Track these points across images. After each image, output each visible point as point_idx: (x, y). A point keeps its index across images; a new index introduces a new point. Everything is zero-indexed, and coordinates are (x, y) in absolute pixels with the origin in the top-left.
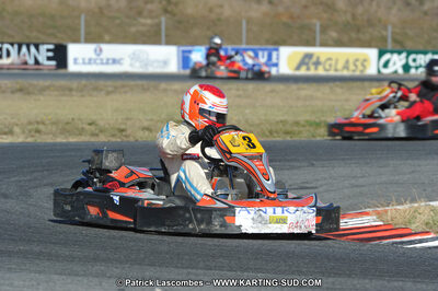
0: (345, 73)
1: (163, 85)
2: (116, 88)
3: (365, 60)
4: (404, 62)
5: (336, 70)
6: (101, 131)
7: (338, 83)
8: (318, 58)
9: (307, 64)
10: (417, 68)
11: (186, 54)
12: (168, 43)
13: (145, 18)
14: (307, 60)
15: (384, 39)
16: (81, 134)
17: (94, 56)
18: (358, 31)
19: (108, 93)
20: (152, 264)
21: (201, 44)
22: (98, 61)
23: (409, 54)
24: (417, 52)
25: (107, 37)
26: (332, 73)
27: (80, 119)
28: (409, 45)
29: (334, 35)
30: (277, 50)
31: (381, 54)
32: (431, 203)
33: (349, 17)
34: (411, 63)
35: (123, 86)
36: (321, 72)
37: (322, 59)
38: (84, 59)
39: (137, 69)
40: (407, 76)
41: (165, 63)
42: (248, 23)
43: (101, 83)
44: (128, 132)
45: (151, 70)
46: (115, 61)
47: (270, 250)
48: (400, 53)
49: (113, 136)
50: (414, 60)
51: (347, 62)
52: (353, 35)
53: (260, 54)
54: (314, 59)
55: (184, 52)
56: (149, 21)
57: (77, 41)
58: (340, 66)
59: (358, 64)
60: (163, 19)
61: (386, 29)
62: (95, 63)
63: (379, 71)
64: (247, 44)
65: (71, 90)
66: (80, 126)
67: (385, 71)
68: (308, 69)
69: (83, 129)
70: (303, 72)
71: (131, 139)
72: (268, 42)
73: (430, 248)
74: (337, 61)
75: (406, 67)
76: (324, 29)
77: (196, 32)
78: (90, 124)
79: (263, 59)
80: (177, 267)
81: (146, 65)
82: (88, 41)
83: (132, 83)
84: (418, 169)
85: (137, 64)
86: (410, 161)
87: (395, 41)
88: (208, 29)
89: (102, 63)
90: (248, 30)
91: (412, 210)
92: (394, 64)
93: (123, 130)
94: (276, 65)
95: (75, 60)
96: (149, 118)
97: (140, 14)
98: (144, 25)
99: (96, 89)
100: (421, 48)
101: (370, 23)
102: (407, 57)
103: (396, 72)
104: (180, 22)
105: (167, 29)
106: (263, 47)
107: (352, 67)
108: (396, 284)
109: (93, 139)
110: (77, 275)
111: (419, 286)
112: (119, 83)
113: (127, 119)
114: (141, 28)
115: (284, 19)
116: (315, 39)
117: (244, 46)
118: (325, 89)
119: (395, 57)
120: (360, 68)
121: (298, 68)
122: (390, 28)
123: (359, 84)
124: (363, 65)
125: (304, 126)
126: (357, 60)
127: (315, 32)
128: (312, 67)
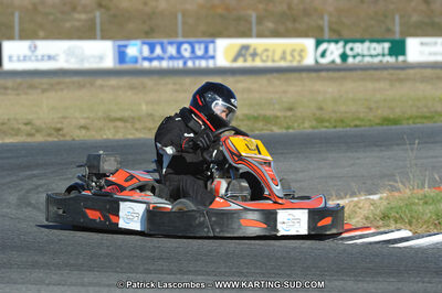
0: (283, 64)
1: (99, 82)
2: (52, 85)
3: (302, 51)
4: (341, 51)
5: (273, 61)
6: (38, 131)
7: (275, 75)
8: (255, 49)
9: (244, 56)
10: (354, 57)
11: (122, 49)
12: (104, 38)
13: (79, 13)
14: (243, 52)
15: (321, 29)
16: (16, 135)
17: (28, 53)
18: (294, 20)
19: (44, 91)
20: (91, 269)
21: (136, 38)
22: (33, 58)
23: (346, 42)
24: (354, 41)
25: (41, 34)
26: (269, 64)
27: (15, 119)
28: (346, 34)
29: (270, 25)
30: (213, 42)
31: (318, 44)
32: (371, 197)
33: (285, 7)
34: (349, 52)
35: (59, 83)
36: (258, 63)
37: (259, 51)
38: (19, 57)
39: (73, 65)
40: (344, 66)
41: (101, 58)
42: (184, 15)
43: (36, 80)
44: (65, 131)
45: (87, 65)
46: (50, 58)
47: (210, 251)
48: (337, 42)
49: (50, 135)
50: (352, 49)
51: (284, 53)
52: (290, 25)
53: (197, 47)
54: (251, 51)
55: (119, 46)
56: (83, 16)
57: (11, 38)
58: (277, 57)
59: (296, 54)
60: (98, 14)
61: (322, 18)
62: (30, 59)
63: (317, 62)
64: (183, 36)
65: (6, 88)
66: (16, 126)
67: (323, 61)
68: (245, 61)
69: (19, 129)
70: (240, 64)
71: (68, 138)
72: (204, 34)
73: (370, 243)
74: (274, 52)
75: (344, 57)
76: (260, 20)
77: (131, 26)
78: (26, 124)
79: (200, 52)
80: (117, 272)
81: (82, 60)
82: (22, 38)
83: (67, 80)
84: (358, 161)
85: (73, 60)
86: (349, 154)
87: (332, 30)
88: (144, 22)
89: (37, 60)
90: (184, 23)
91: (352, 204)
92: (332, 53)
93: (59, 130)
94: (213, 57)
95: (10, 58)
96: (85, 115)
97: (74, 9)
98: (79, 20)
99: (32, 87)
100: (358, 36)
101: (306, 13)
102: (344, 47)
103: (333, 62)
104: (115, 16)
105: (101, 24)
106: (200, 39)
107: (289, 58)
108: (337, 283)
109: (29, 140)
110: (15, 283)
111: (360, 285)
112: (55, 80)
113: (64, 118)
114: (77, 24)
115: (220, 11)
116: (250, 30)
117: (180, 39)
118: (263, 80)
119: (332, 46)
120: (298, 58)
121: (235, 60)
122: (326, 18)
123: (296, 75)
124: (301, 56)
125: (242, 120)
126: (294, 50)
127: (250, 23)
128: (250, 59)
